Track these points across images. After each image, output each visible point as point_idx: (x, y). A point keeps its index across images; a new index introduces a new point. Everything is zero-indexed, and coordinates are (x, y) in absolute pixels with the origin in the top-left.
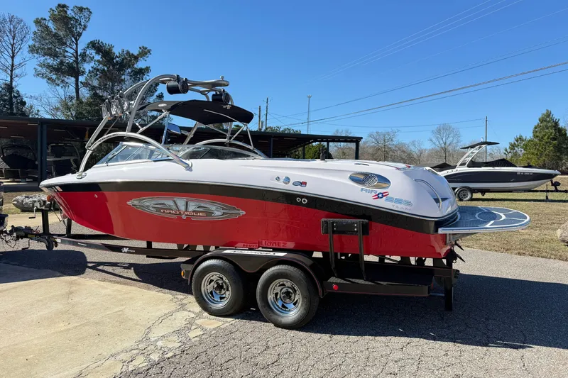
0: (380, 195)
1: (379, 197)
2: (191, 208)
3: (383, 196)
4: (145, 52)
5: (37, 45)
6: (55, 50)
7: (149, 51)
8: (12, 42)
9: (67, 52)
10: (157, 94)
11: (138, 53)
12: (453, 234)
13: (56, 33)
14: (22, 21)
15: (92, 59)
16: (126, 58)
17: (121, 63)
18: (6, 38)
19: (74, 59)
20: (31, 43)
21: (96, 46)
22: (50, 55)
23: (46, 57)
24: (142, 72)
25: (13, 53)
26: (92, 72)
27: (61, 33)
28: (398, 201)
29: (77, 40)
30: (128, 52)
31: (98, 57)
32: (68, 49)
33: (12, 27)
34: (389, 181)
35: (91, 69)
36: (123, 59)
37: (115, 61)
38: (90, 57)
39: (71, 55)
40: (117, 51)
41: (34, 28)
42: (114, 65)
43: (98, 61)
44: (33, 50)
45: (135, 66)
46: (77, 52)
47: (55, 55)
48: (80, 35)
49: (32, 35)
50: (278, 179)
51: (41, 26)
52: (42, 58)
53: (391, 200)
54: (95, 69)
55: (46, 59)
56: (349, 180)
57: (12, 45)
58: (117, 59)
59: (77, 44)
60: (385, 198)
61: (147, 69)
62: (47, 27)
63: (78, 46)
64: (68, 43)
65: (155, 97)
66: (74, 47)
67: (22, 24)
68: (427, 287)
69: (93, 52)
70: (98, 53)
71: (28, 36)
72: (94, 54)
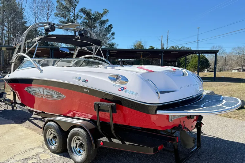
0: (122, 89)
1: (121, 90)
2: (45, 93)
3: (124, 89)
4: (106, 12)
5: (58, 12)
6: (66, 14)
7: (108, 11)
8: (47, 11)
9: (70, 14)
10: (111, 32)
11: (103, 12)
12: (173, 115)
13: (66, 6)
14: (51, 2)
15: (82, 17)
16: (97, 16)
17: (94, 18)
18: (45, 10)
19: (73, 18)
20: (55, 11)
21: (83, 11)
22: (63, 17)
23: (61, 18)
24: (104, 22)
25: (48, 17)
26: (82, 23)
27: (68, 6)
28: (131, 92)
29: (75, 9)
30: (97, 12)
31: (84, 16)
32: (71, 13)
33: (47, 5)
34: (128, 80)
35: (81, 22)
36: (95, 16)
37: (92, 17)
38: (81, 16)
39: (72, 16)
40: (93, 12)
41: (56, 4)
42: (91, 19)
43: (85, 18)
44: (56, 15)
45: (102, 19)
46: (75, 14)
47: (65, 17)
48: (76, 6)
49: (56, 8)
50: (76, 78)
51: (59, 3)
52: (60, 19)
53: (127, 92)
54: (83, 22)
55: (61, 19)
56: (108, 79)
57: (48, 13)
58: (93, 16)
59: (75, 10)
60: (124, 90)
61: (107, 20)
62: (62, 4)
63: (75, 11)
64: (71, 10)
65: (110, 34)
66: (74, 12)
67: (52, 3)
68: (153, 148)
69: (82, 13)
70: (84, 14)
71: (54, 9)
72: (82, 15)
